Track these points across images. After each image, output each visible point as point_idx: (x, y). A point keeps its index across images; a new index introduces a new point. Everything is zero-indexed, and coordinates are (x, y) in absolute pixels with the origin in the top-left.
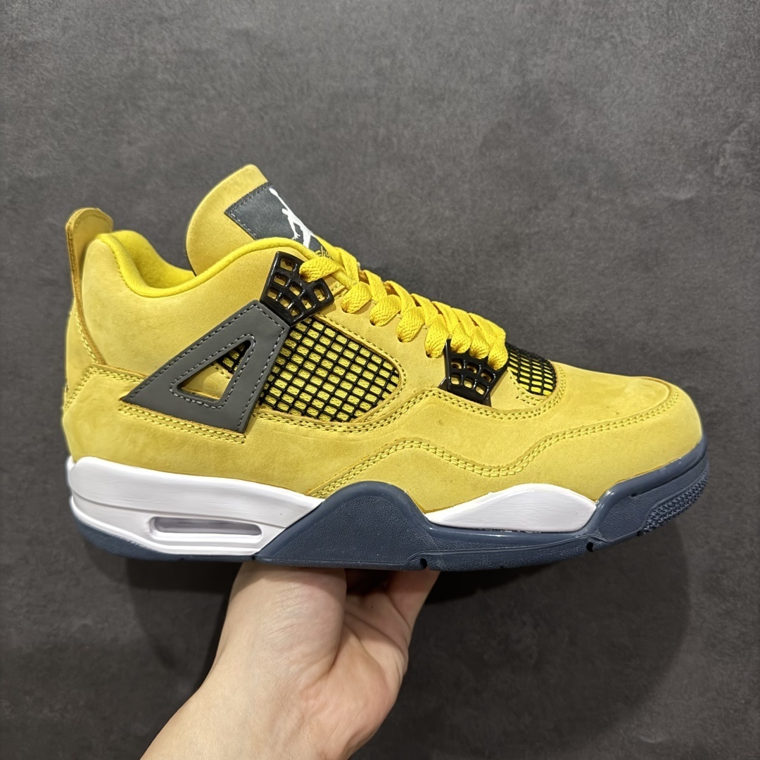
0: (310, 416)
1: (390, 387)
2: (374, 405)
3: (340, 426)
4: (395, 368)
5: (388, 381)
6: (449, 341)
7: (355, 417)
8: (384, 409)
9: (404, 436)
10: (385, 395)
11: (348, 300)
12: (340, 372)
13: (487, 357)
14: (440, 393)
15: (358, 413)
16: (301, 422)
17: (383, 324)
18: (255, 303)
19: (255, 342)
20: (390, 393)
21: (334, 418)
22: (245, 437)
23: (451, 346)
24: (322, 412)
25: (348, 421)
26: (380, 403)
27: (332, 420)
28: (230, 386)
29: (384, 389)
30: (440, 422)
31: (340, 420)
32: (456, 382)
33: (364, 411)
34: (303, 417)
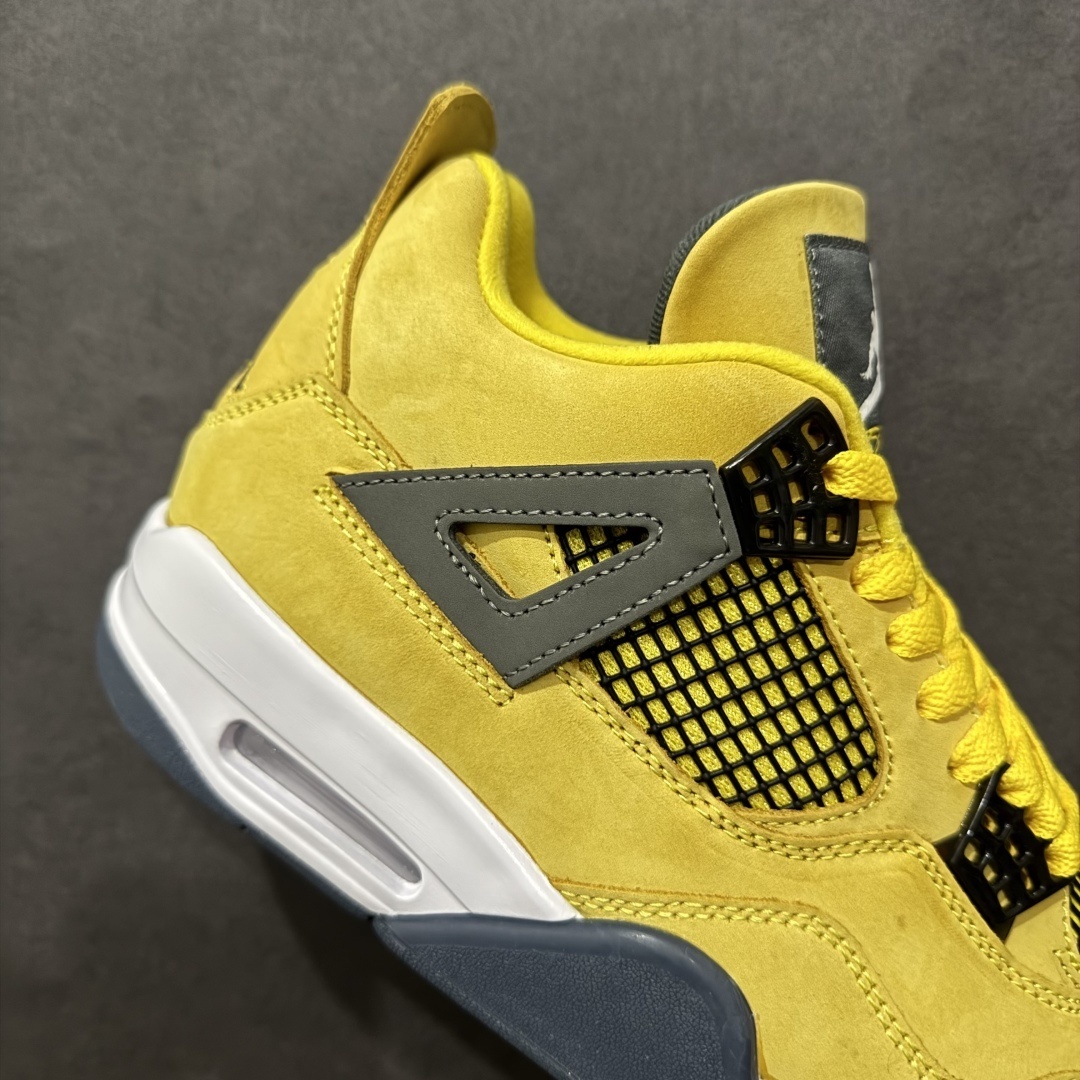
0: (663, 744)
1: (848, 790)
2: (798, 804)
3: (707, 803)
4: (876, 756)
5: (853, 775)
6: (1004, 767)
7: (747, 805)
8: (814, 823)
9: (819, 904)
10: (830, 799)
11: (872, 569)
12: (775, 697)
13: (1049, 842)
14: (931, 860)
15: (758, 801)
16: (638, 743)
17: (906, 654)
18: (706, 468)
19: (658, 540)
20: (841, 799)
21: (706, 779)
22: (511, 698)
23: (1004, 778)
24: (691, 751)
25: (729, 802)
26: (812, 809)
27: (699, 781)
28: (554, 591)
29: (835, 786)
30: (901, 922)
31: (715, 792)
32: (971, 855)
33: (773, 805)
34: (647, 738)
